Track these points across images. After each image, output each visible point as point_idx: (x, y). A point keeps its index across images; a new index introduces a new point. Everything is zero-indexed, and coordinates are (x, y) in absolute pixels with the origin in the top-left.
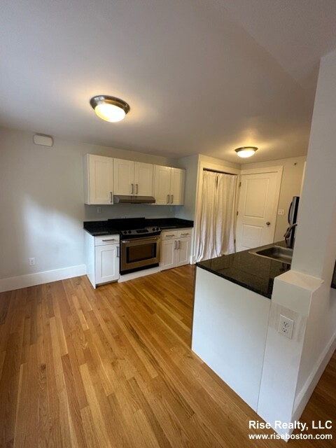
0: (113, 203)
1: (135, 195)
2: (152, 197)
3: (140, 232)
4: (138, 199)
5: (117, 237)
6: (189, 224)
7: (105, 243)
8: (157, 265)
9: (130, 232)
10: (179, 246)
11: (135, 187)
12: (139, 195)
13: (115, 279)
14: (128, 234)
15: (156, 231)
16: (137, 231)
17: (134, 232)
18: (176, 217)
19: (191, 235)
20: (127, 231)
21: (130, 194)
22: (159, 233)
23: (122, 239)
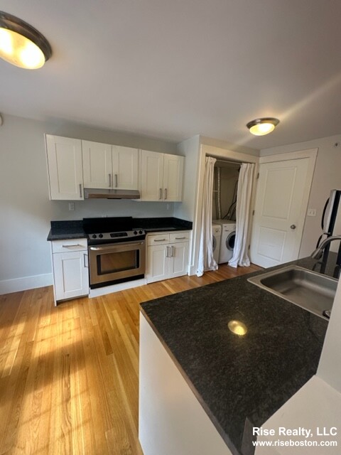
0: (83, 199)
1: (115, 188)
2: (137, 191)
3: (116, 235)
4: (118, 194)
5: (84, 242)
6: (186, 226)
7: (66, 249)
8: (142, 277)
9: (101, 236)
10: (172, 252)
11: (114, 178)
12: (119, 188)
13: (83, 294)
14: (98, 238)
15: (138, 234)
16: (112, 236)
17: (107, 236)
18: (175, 216)
19: (189, 239)
20: (98, 235)
21: (107, 187)
22: (143, 238)
23: (90, 244)
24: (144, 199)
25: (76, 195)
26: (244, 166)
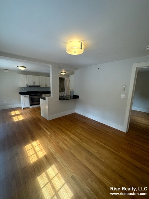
1: (34, 85)
2: (40, 85)
7: (25, 97)
11: (34, 82)
13: (28, 107)
16: (34, 94)
20: (31, 94)
21: (32, 84)
22: (41, 95)
23: (30, 96)
24: (41, 87)
25: (26, 86)
26: (65, 79)
